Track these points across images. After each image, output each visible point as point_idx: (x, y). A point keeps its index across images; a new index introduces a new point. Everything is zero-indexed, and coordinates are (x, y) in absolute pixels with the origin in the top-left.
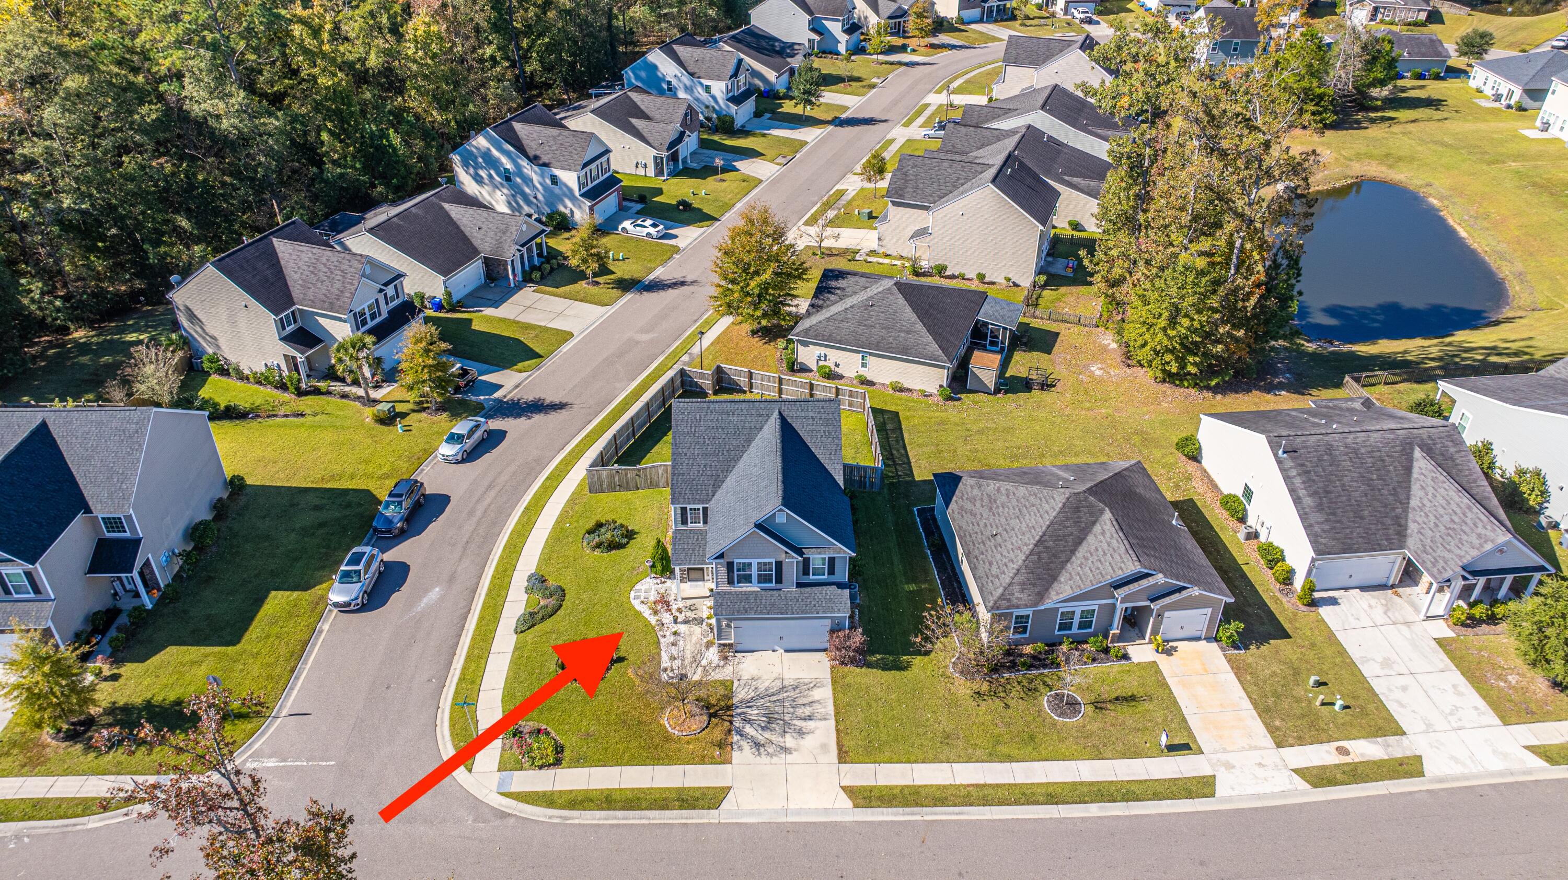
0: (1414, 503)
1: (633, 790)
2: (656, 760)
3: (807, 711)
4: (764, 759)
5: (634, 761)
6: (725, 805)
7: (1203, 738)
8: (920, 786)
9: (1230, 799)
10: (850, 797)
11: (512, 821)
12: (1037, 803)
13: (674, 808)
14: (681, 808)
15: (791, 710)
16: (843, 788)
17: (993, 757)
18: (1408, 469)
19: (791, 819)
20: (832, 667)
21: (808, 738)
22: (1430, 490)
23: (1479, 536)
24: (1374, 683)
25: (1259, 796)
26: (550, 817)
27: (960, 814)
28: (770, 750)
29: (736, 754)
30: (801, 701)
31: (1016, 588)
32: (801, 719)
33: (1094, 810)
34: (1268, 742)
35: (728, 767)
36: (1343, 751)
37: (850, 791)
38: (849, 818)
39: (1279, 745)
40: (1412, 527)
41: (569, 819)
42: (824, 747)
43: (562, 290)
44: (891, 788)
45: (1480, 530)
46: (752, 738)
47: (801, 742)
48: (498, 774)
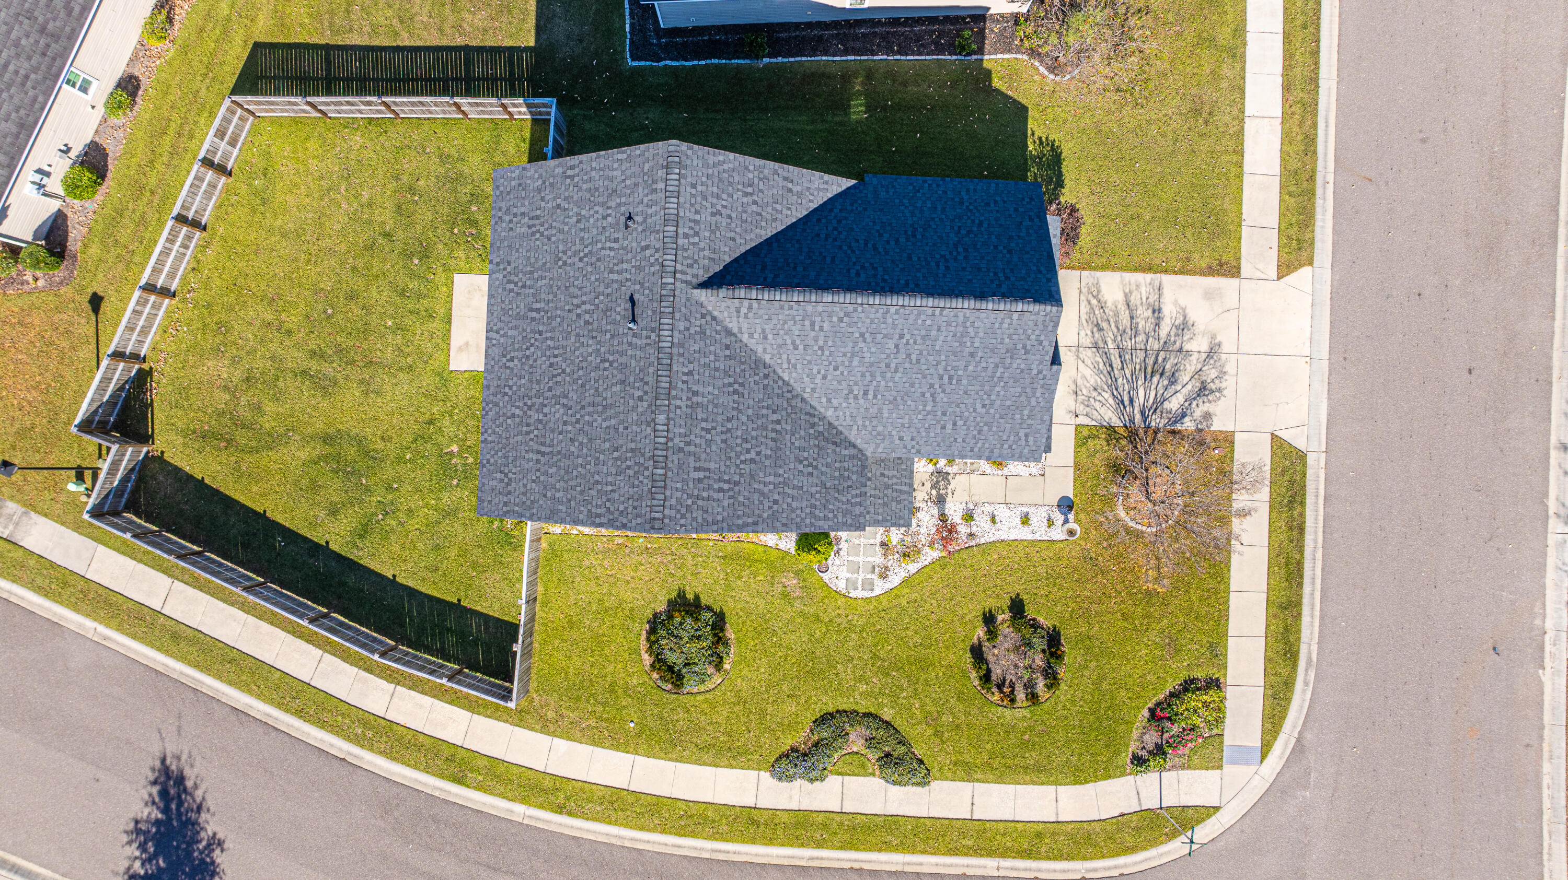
1: (1271, 573)
4: (1228, 383)
6: (1301, 444)
10: (1296, 268)
11: (1308, 736)
13: (1303, 515)
14: (1303, 503)
15: (1140, 337)
16: (1279, 278)
19: (1326, 353)
21: (1192, 316)
26: (1306, 684)
27: (1327, 124)
28: (1213, 374)
29: (1217, 426)
30: (1125, 321)
32: (1158, 324)
35: (1238, 437)
37: (1285, 268)
38: (1328, 277)
41: (1310, 658)
42: (1209, 295)
44: (1282, 208)
46: (1190, 400)
47: (1200, 327)
48: (1227, 768)
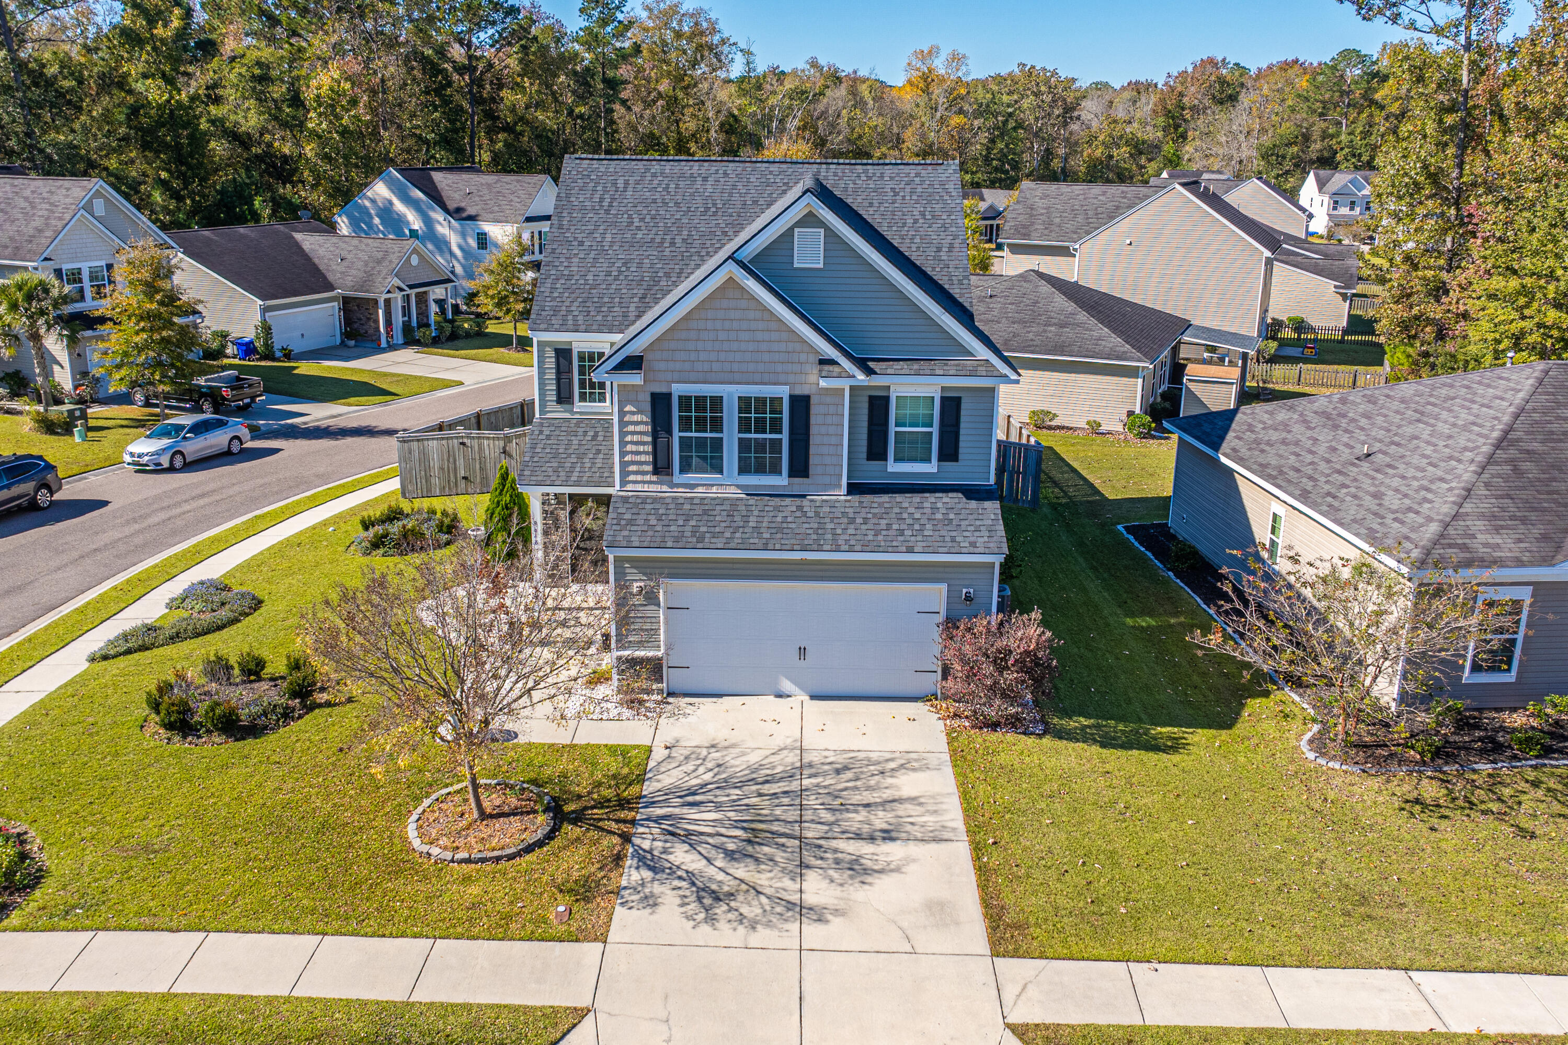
3: (880, 820)
4: (727, 934)
15: (827, 816)
16: (1009, 1027)
28: (750, 911)
29: (625, 920)
30: (858, 799)
32: (857, 836)
42: (937, 909)
43: (463, 352)
46: (690, 878)
47: (860, 894)
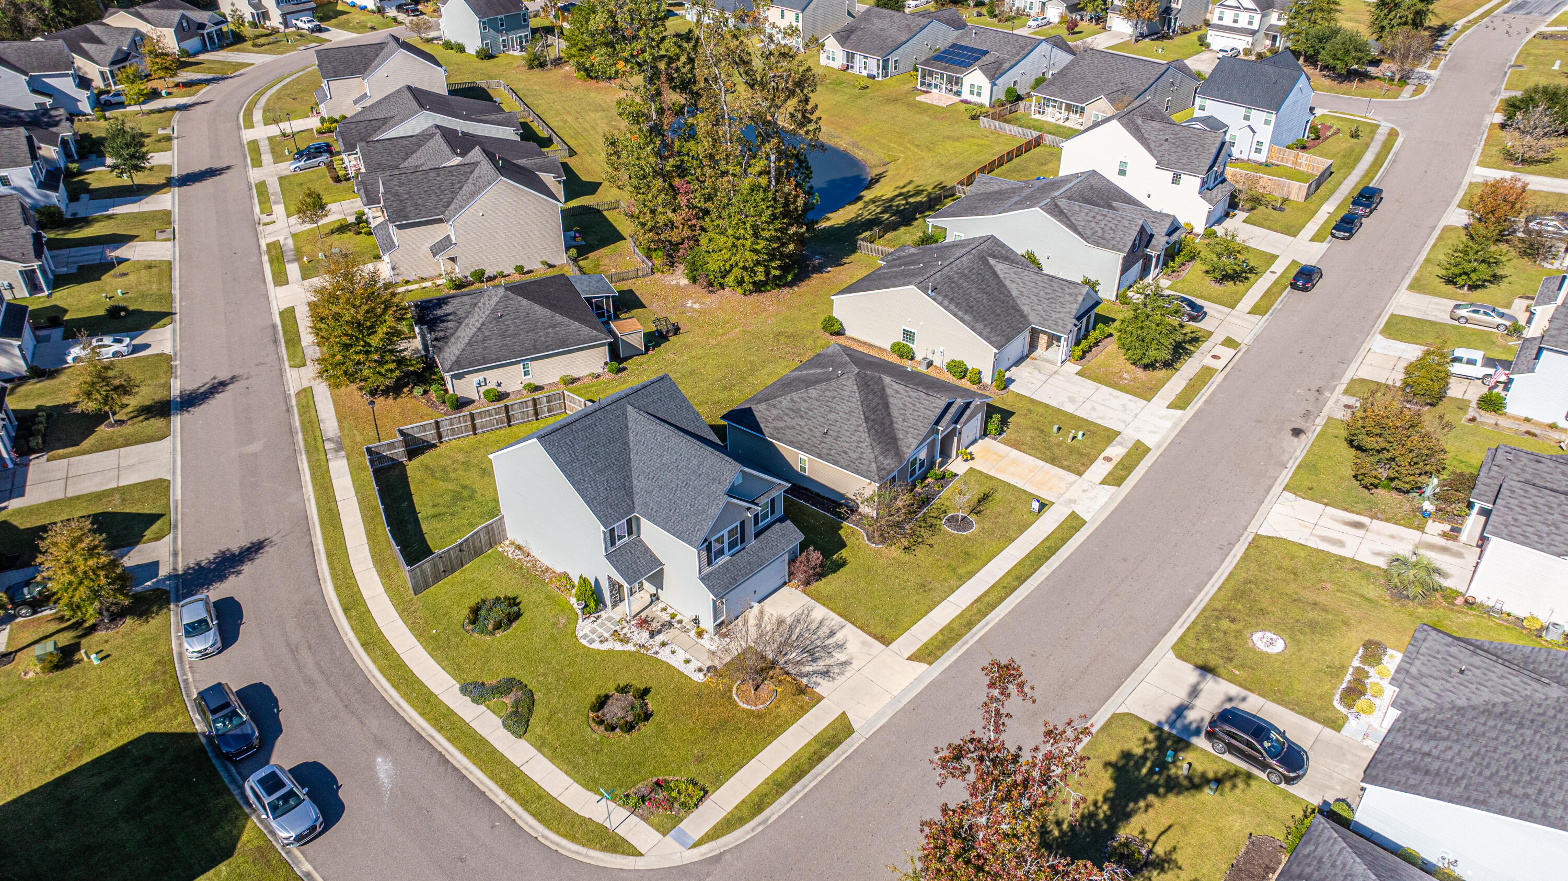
0: (1014, 293)
1: (784, 765)
2: (773, 735)
3: (825, 630)
4: (840, 680)
5: (757, 749)
6: (855, 726)
7: (1045, 495)
8: (949, 625)
9: (1094, 519)
10: (920, 661)
11: (728, 856)
12: (1014, 589)
13: (827, 754)
14: (832, 749)
15: (815, 637)
17: (963, 579)
18: (995, 273)
19: (905, 701)
20: (804, 592)
21: (848, 645)
22: (1019, 281)
23: (1070, 295)
24: (1079, 413)
25: (1103, 508)
26: (753, 830)
27: (987, 624)
28: (837, 670)
29: (818, 690)
30: (814, 626)
31: (881, 458)
32: (828, 638)
33: (1045, 571)
34: (1073, 477)
35: (824, 701)
36: (1107, 459)
37: (915, 657)
38: (935, 674)
39: (1080, 474)
40: (1026, 309)
41: (767, 820)
43: (86, 444)
44: (935, 637)
45: (1068, 291)
46: (814, 672)
47: (848, 651)
48: (668, 838)
